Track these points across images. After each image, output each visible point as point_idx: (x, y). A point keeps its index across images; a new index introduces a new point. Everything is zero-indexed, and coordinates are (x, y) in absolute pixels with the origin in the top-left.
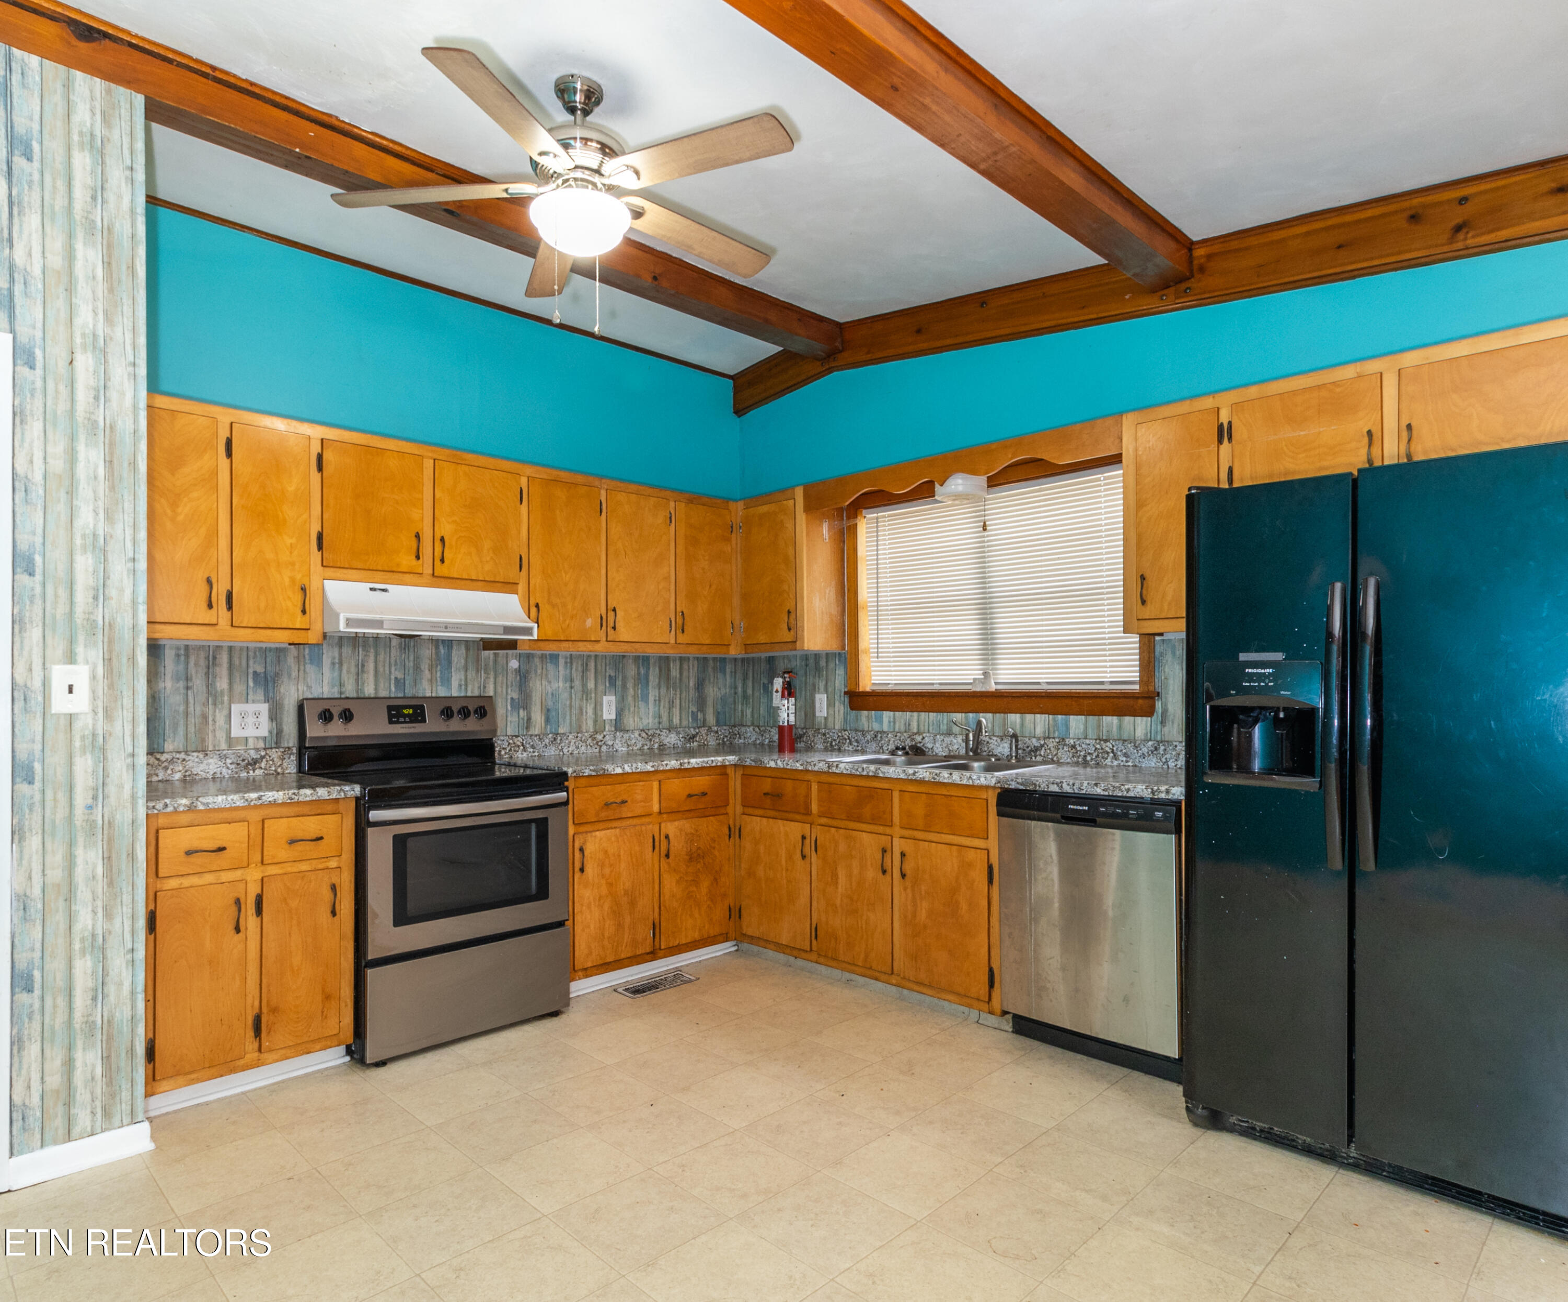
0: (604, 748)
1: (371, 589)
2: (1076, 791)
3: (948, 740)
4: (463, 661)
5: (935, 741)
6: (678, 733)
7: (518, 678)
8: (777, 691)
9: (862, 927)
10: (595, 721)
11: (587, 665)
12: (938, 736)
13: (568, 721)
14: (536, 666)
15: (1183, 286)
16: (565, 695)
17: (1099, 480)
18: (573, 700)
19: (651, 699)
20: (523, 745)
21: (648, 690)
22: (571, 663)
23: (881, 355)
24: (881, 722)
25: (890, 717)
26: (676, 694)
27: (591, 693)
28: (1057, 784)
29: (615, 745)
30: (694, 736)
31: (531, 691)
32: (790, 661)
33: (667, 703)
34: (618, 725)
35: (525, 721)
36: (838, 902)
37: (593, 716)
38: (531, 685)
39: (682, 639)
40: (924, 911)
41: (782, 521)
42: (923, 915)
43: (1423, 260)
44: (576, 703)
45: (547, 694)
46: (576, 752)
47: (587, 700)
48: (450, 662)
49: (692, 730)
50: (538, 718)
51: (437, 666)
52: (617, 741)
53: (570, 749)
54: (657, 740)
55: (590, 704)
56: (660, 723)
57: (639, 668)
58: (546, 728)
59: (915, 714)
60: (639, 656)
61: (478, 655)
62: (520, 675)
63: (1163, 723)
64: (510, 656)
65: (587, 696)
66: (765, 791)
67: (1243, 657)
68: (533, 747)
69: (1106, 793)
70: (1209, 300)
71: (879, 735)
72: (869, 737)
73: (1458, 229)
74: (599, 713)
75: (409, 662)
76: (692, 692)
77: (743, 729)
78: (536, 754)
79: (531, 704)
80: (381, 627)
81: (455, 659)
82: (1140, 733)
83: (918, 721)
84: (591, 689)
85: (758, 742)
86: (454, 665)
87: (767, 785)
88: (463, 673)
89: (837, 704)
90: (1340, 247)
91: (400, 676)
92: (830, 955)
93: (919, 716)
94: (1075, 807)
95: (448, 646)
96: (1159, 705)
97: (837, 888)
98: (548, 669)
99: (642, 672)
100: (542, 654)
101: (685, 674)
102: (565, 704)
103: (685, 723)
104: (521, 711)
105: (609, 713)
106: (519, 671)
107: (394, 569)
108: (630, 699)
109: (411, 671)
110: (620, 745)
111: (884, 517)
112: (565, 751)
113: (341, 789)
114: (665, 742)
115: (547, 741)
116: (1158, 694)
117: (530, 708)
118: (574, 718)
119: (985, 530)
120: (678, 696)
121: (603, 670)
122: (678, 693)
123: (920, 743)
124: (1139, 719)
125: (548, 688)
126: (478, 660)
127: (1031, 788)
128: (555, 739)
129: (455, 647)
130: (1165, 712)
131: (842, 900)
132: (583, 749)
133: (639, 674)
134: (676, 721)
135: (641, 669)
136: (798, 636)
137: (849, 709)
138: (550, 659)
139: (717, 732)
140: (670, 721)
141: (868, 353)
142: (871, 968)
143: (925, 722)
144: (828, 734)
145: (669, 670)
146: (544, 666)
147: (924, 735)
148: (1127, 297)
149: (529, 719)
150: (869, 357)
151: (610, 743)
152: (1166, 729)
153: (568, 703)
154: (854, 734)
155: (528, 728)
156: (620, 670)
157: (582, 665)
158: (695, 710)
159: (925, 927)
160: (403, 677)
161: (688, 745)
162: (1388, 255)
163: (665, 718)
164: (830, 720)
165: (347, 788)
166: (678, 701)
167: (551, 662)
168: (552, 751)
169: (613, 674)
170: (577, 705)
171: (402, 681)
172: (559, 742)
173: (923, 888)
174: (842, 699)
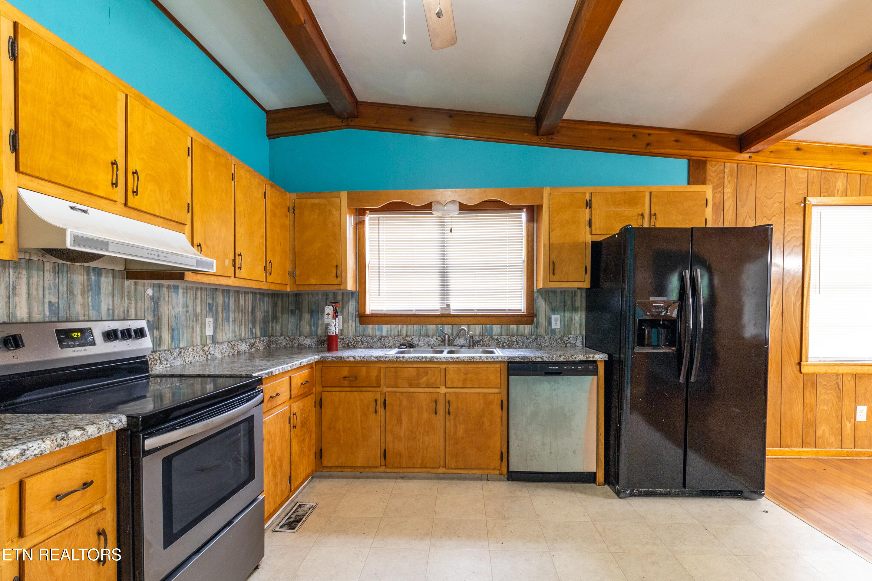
0: (209, 356)
1: (72, 208)
2: (550, 360)
3: (427, 339)
4: (110, 288)
5: (419, 340)
6: (246, 343)
7: (152, 303)
8: (328, 314)
9: (419, 446)
10: (201, 337)
11: (196, 295)
12: (421, 337)
13: (185, 338)
14: (164, 294)
15: (550, 137)
16: (183, 318)
17: (506, 216)
18: (188, 322)
19: (231, 320)
20: (159, 359)
21: (229, 313)
22: (187, 293)
23: (385, 126)
24: (382, 330)
25: (388, 328)
26: (242, 316)
27: (199, 317)
28: (541, 358)
29: (215, 354)
30: (253, 344)
31: (161, 315)
32: (313, 296)
33: (239, 323)
34: (214, 340)
35: (158, 340)
36: (402, 434)
37: (200, 333)
38: (161, 310)
39: (270, 279)
40: (462, 430)
41: (330, 211)
42: (461, 432)
43: (635, 153)
44: (190, 323)
45: (172, 317)
46: (193, 361)
47: (196, 321)
48: (99, 288)
49: (252, 340)
50: (166, 336)
51: (88, 292)
52: (216, 351)
53: (190, 359)
54: (236, 349)
55: (198, 324)
56: (235, 336)
57: (224, 299)
58: (171, 344)
59: (405, 326)
60: (224, 289)
61: (122, 283)
62: (154, 302)
63: (537, 327)
64: (146, 285)
65: (196, 319)
66: (344, 376)
67: (651, 299)
68: (166, 360)
69: (565, 360)
70: (560, 146)
71: (383, 338)
72: (375, 340)
73: (648, 144)
74: (203, 331)
75: (63, 287)
76: (250, 315)
77: (275, 338)
78: (169, 365)
79: (161, 325)
80: (107, 250)
81: (104, 286)
82: (527, 332)
83: (407, 330)
84: (199, 313)
85: (288, 346)
86: (103, 291)
87: (345, 372)
88: (110, 298)
89: (350, 321)
90: (610, 139)
91: (54, 300)
92: (396, 466)
93: (407, 328)
94: (552, 368)
95: (98, 274)
96: (535, 319)
97: (401, 427)
98: (173, 297)
99: (226, 300)
100: (168, 285)
101: (247, 303)
102: (183, 325)
103: (247, 337)
104: (155, 331)
105: (209, 332)
106: (153, 298)
107: (93, 192)
108: (220, 320)
109: (65, 296)
110: (218, 354)
111: (383, 217)
112: (187, 361)
113: (110, 423)
114: (240, 349)
115: (175, 354)
116: (536, 315)
117: (161, 328)
118: (189, 336)
119: (451, 232)
120: (244, 318)
121: (205, 299)
122: (244, 316)
123: (410, 341)
124: (526, 326)
125: (173, 312)
126: (122, 287)
127: (527, 360)
128: (180, 353)
129: (104, 275)
130: (538, 323)
131: (404, 433)
132: (197, 358)
133: (224, 302)
134: (243, 335)
135: (226, 299)
136: (343, 281)
137: (359, 325)
138: (174, 288)
139: (263, 341)
140: (240, 335)
141: (377, 123)
142: (426, 467)
143: (411, 330)
144: (346, 339)
145: (239, 300)
146: (170, 294)
147: (413, 337)
148: (525, 134)
149: (160, 337)
150: (377, 125)
151: (212, 352)
152: (538, 330)
153: (185, 324)
154: (365, 338)
155: (159, 345)
156: (215, 299)
157: (193, 294)
158: (251, 327)
159: (462, 438)
160: (57, 301)
161: (251, 351)
162: (626, 147)
163: (238, 333)
164: (345, 331)
165: (115, 421)
166: (244, 321)
167: (174, 292)
168: (179, 362)
169: (211, 302)
170: (191, 326)
171: (56, 305)
172: (183, 354)
173: (461, 418)
174: (354, 318)
